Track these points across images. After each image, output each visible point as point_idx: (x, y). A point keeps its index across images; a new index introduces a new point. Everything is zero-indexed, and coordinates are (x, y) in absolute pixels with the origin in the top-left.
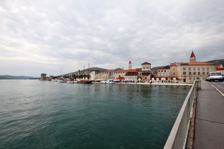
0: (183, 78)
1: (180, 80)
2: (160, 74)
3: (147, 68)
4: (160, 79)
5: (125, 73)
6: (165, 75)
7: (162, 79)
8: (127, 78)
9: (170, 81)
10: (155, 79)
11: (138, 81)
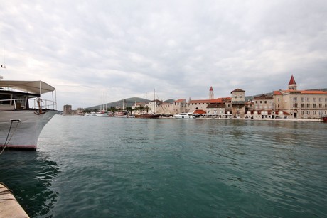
0: (293, 112)
1: (289, 114)
2: (258, 106)
3: (241, 97)
4: (259, 113)
5: (206, 105)
6: (266, 107)
7: (263, 113)
8: (210, 112)
9: (275, 115)
10: (252, 113)
11: (227, 117)
